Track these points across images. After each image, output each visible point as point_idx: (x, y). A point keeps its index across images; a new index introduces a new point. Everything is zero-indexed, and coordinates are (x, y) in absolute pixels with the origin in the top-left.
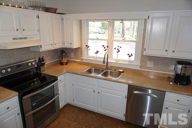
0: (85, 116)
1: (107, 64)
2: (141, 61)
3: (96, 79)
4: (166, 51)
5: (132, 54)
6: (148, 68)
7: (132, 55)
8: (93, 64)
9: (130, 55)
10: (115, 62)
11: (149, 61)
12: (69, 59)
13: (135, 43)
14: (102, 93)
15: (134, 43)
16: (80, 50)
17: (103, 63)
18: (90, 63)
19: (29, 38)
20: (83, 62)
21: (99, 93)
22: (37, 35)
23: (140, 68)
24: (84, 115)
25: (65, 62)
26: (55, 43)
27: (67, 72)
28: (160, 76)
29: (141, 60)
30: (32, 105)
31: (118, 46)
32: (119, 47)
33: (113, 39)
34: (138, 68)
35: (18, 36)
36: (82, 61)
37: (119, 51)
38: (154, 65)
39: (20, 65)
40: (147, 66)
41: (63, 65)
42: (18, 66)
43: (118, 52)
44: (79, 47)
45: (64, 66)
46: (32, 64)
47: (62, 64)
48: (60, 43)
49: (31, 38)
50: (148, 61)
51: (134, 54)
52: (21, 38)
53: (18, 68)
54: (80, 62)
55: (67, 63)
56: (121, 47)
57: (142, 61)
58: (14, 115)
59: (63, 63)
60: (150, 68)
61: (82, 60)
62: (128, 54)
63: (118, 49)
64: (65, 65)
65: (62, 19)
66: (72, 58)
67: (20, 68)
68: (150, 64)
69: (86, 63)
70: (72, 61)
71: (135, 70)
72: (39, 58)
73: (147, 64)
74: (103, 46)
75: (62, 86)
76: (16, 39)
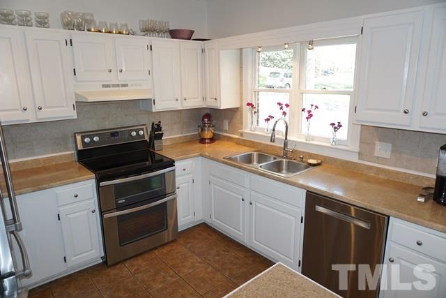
0: (224, 251)
1: (286, 144)
2: (360, 142)
3: (246, 172)
4: (405, 112)
5: (339, 123)
6: (378, 159)
7: (340, 126)
8: (260, 143)
9: (336, 126)
10: (304, 141)
11: (380, 141)
12: (216, 132)
13: (349, 96)
14: (257, 204)
15: (347, 98)
16: (239, 113)
17: (271, 141)
18: (256, 142)
19: (132, 85)
20: (244, 140)
21: (251, 204)
22: (148, 80)
23: (359, 159)
24: (223, 248)
25: (209, 137)
26: (184, 97)
27: (201, 155)
28: (406, 182)
29: (361, 139)
30: (116, 202)
31: (312, 105)
32: (314, 107)
33: (303, 89)
34: (354, 159)
35: (111, 81)
36: (241, 138)
37: (311, 116)
38: (392, 152)
39: (117, 132)
40: (376, 154)
41: (205, 143)
42: (113, 134)
43: (307, 118)
44: (237, 108)
45: (207, 145)
46: (138, 134)
47: (202, 141)
48: (197, 98)
49: (136, 85)
50: (377, 142)
51: (345, 124)
52: (118, 86)
53: (112, 138)
54: (239, 139)
55: (212, 140)
56: (317, 107)
57: (363, 141)
58: (86, 211)
59: (205, 139)
60: (384, 161)
61: (242, 134)
62: (333, 124)
63: (309, 112)
64: (208, 143)
65: (203, 51)
66: (226, 131)
67: (116, 138)
68: (382, 150)
69: (248, 141)
70: (225, 136)
71: (347, 162)
72: (153, 124)
73: (374, 149)
74: (279, 104)
75: (188, 182)
76: (108, 86)
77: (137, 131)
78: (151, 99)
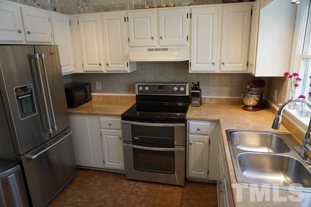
19: (171, 50)
22: (186, 45)
25: (252, 104)
35: (154, 46)
39: (164, 86)
42: (160, 87)
46: (179, 90)
49: (174, 50)
53: (159, 90)
59: (249, 106)
67: (162, 90)
75: (204, 142)
76: (152, 50)
77: (179, 87)
78: (188, 61)
